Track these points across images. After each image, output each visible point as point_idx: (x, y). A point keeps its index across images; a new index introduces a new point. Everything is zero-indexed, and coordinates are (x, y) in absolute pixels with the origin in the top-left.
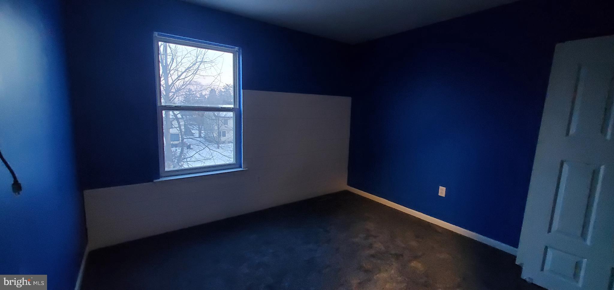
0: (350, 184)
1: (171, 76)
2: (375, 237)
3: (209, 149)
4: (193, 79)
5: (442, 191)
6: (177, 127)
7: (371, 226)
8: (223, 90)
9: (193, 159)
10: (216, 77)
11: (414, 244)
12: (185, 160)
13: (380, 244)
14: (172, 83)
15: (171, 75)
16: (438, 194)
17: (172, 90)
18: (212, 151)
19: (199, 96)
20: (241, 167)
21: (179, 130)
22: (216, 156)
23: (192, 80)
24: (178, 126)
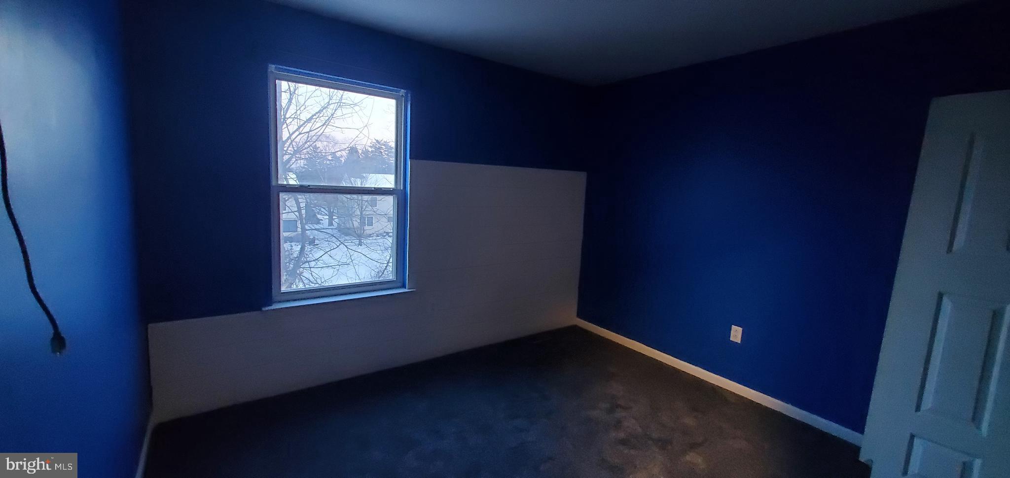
0: (581, 314)
1: (287, 127)
2: (625, 408)
3: (347, 248)
4: (323, 132)
5: (736, 334)
6: (295, 211)
7: (616, 389)
8: (370, 150)
9: (320, 264)
10: (360, 130)
11: (689, 421)
12: (307, 265)
13: (633, 421)
14: (289, 138)
15: (287, 124)
16: (730, 337)
17: (288, 151)
18: (352, 252)
19: (331, 159)
20: (404, 286)
21: (298, 216)
22: (358, 259)
23: (322, 134)
24: (296, 209)
